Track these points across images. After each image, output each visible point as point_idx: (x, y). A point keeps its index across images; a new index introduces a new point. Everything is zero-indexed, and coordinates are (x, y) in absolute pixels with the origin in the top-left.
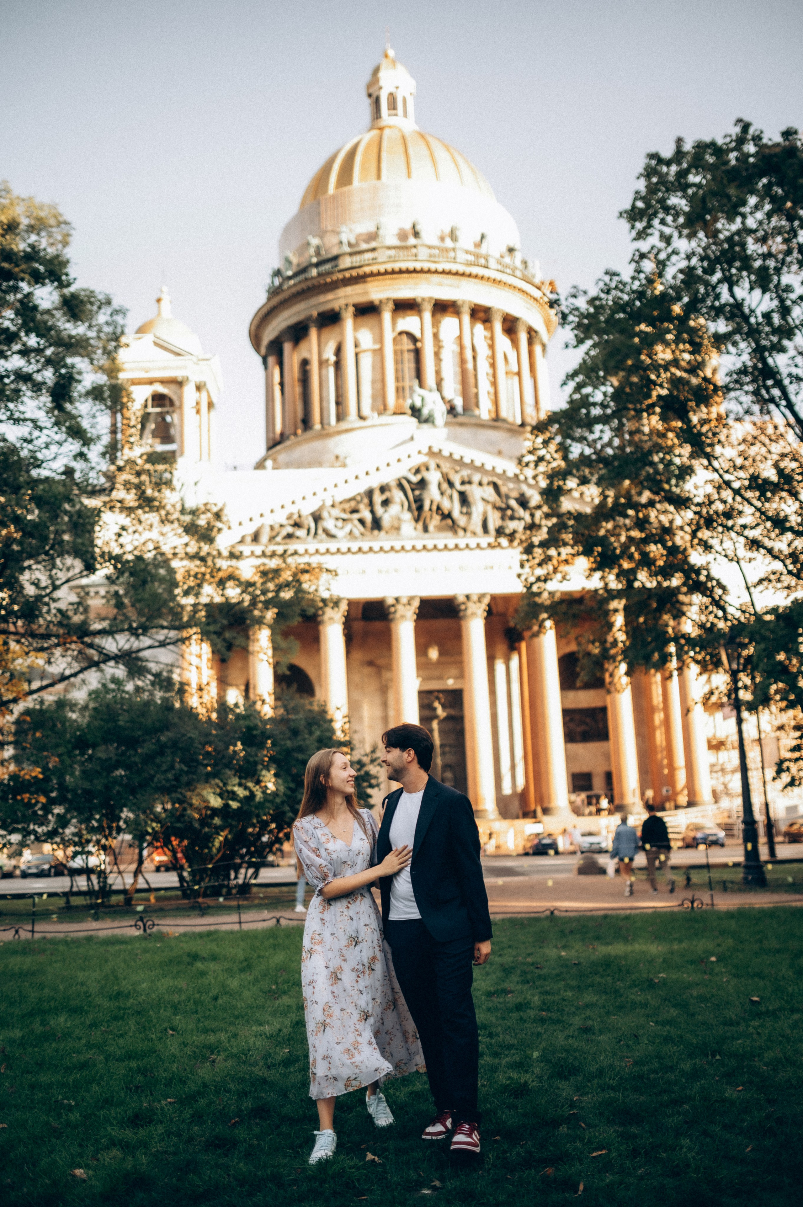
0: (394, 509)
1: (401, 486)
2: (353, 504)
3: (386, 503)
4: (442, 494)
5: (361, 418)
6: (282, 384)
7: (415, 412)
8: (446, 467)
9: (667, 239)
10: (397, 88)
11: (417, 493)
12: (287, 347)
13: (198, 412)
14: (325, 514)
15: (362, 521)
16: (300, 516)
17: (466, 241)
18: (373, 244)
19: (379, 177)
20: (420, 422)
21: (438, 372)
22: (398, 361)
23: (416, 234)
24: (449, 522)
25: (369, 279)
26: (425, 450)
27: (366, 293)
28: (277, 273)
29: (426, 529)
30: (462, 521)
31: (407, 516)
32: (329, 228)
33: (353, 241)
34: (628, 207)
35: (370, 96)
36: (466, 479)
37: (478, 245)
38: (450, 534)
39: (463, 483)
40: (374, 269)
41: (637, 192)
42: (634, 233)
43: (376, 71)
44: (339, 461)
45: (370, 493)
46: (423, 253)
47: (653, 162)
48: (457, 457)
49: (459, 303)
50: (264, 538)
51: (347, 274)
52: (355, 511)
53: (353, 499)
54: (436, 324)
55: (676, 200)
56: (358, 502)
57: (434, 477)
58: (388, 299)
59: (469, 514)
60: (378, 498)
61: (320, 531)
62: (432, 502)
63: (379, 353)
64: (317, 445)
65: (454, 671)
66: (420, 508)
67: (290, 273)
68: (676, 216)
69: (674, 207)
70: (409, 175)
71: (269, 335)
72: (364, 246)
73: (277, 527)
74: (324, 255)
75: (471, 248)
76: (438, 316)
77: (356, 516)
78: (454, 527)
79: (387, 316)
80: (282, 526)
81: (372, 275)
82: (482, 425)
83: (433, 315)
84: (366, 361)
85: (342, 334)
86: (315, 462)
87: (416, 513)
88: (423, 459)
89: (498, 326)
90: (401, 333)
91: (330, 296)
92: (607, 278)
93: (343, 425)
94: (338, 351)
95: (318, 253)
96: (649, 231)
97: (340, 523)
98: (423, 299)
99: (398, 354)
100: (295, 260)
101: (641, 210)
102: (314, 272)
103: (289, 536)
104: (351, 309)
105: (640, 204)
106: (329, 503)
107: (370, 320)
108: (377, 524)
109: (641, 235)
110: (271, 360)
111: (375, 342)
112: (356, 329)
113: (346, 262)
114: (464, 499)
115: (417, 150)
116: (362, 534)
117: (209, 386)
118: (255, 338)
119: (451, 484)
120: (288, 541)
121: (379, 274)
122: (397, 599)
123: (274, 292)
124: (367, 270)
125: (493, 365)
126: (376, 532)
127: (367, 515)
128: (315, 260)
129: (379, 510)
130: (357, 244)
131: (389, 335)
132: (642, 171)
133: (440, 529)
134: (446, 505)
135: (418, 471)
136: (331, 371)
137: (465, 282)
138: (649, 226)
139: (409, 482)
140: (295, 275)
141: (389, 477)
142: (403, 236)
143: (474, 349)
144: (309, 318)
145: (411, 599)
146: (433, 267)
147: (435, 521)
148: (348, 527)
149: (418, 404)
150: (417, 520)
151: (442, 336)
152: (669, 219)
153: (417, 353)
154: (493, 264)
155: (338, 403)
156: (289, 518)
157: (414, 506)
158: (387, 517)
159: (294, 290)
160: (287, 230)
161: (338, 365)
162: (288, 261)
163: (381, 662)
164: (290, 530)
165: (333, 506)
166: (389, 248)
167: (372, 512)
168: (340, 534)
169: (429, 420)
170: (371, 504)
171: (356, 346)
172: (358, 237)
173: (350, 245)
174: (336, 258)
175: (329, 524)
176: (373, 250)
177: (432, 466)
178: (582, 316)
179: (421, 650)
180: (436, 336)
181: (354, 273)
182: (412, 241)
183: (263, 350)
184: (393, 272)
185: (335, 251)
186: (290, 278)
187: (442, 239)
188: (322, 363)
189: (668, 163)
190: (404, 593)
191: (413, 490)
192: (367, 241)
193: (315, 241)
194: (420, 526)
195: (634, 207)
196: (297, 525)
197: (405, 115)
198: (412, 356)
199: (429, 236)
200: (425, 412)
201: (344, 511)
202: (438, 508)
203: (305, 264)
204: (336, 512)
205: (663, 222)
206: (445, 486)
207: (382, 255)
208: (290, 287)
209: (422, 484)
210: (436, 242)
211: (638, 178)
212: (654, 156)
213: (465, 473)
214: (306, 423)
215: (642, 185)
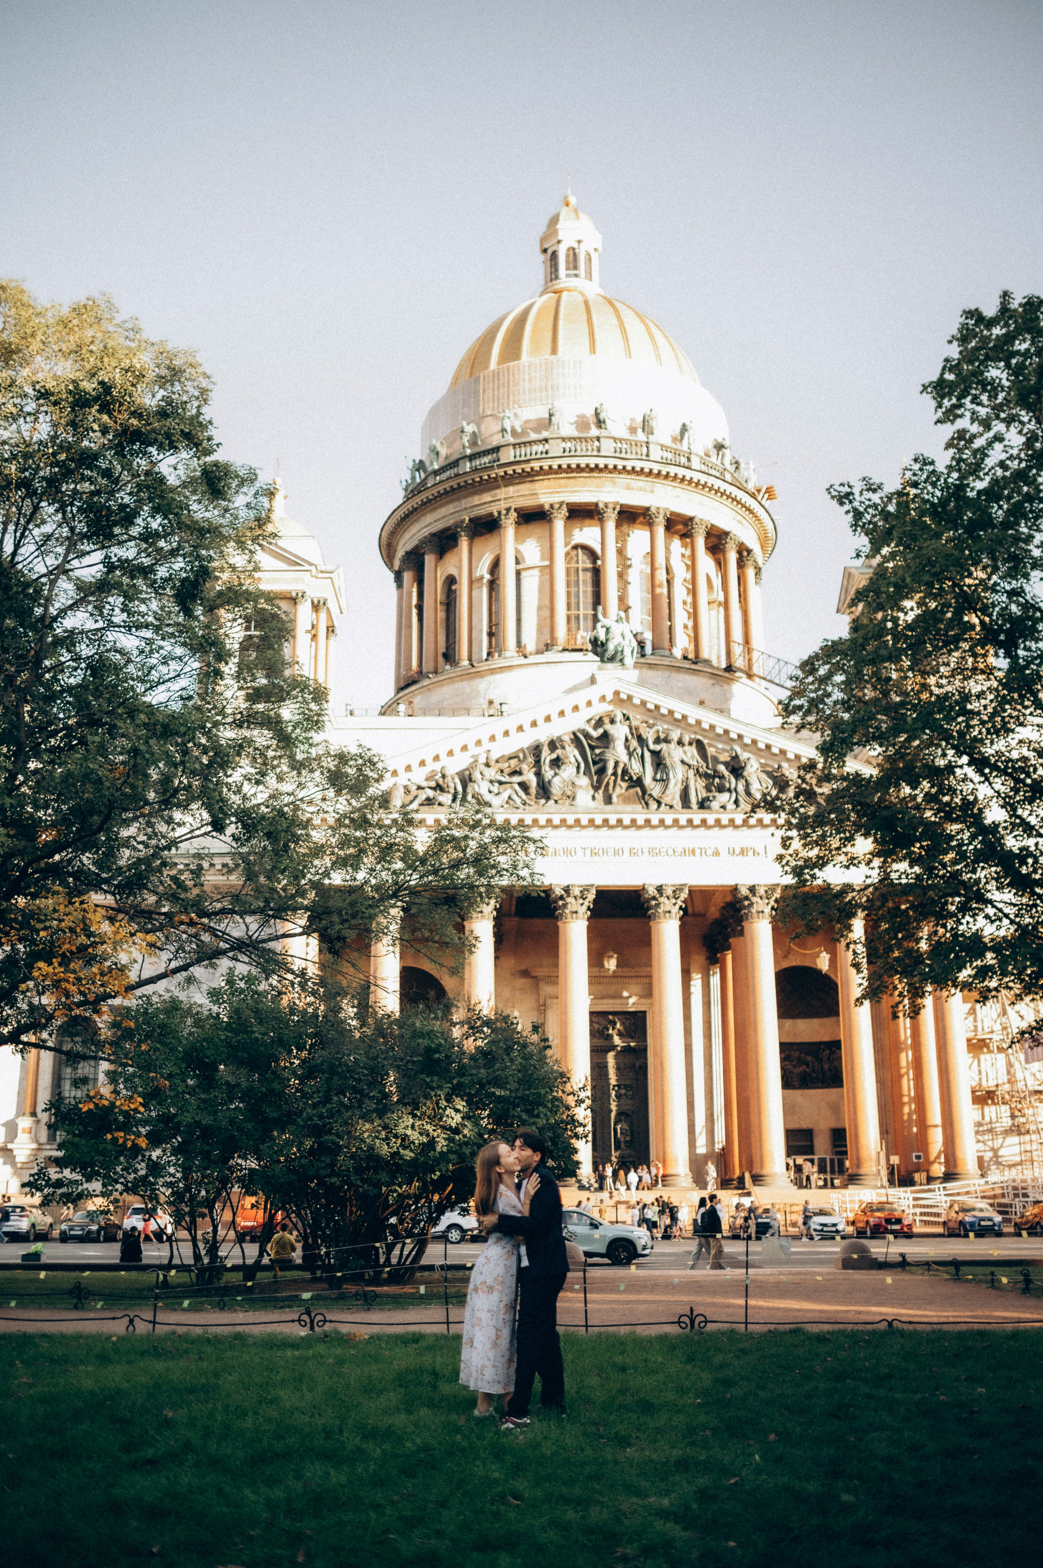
0: (568, 772)
1: (576, 741)
2: (514, 762)
3: (557, 763)
4: (630, 754)
5: (521, 652)
6: (420, 608)
7: (598, 647)
8: (636, 719)
9: (984, 422)
10: (579, 242)
11: (597, 751)
12: (429, 560)
13: (314, 636)
14: (477, 776)
15: (524, 786)
16: (444, 776)
17: (664, 433)
18: (545, 434)
19: (554, 351)
20: (602, 661)
21: (622, 599)
22: (572, 583)
23: (600, 423)
24: (638, 790)
25: (538, 477)
26: (610, 696)
27: (533, 495)
28: (420, 466)
29: (608, 800)
30: (655, 789)
31: (584, 781)
32: (489, 412)
33: (519, 429)
34: (935, 377)
35: (545, 251)
36: (662, 736)
37: (678, 439)
38: (639, 807)
39: (657, 741)
40: (545, 464)
41: (947, 360)
42: (940, 414)
43: (554, 220)
44: (492, 708)
45: (537, 750)
46: (608, 447)
47: (971, 322)
48: (650, 705)
49: (653, 511)
50: (396, 802)
51: (509, 471)
52: (515, 772)
53: (514, 756)
54: (622, 538)
55: (996, 373)
56: (521, 762)
57: (619, 732)
58: (561, 503)
59: (665, 781)
60: (547, 756)
61: (469, 797)
62: (617, 763)
63: (548, 571)
64: (464, 686)
65: (638, 987)
66: (602, 771)
67: (436, 467)
68: (993, 393)
69: (992, 382)
70: (593, 350)
71: (406, 543)
72: (533, 436)
73: (413, 788)
74: (482, 445)
75: (668, 442)
76: (625, 527)
77: (517, 779)
78: (644, 798)
79: (559, 525)
80: (420, 788)
81: (541, 472)
82: (677, 668)
83: (618, 526)
84: (532, 583)
85: (501, 546)
86: (461, 709)
87: (595, 778)
88: (607, 708)
89: (700, 542)
90: (576, 547)
91: (487, 497)
92: (915, 467)
93: (497, 662)
94: (495, 566)
95: (474, 443)
96: (959, 411)
97: (495, 788)
98: (606, 505)
99: (572, 574)
100: (443, 452)
101: (950, 383)
102: (468, 466)
103: (429, 802)
104: (513, 515)
105: (950, 377)
106: (482, 760)
107: (537, 529)
108: (544, 791)
109: (950, 415)
110: (407, 576)
111: (543, 559)
112: (518, 538)
113: (507, 455)
114: (659, 761)
115: (603, 319)
116: (524, 803)
117: (332, 605)
118: (387, 549)
119: (642, 742)
120: (427, 807)
121: (551, 471)
122: (567, 890)
123: (413, 491)
124: (536, 465)
125: (693, 592)
126: (542, 801)
127: (531, 779)
128: (468, 452)
129: (548, 772)
130: (524, 433)
131: (560, 550)
133: (626, 800)
134: (635, 768)
135: (599, 723)
136: (484, 593)
138: (959, 405)
139: (587, 736)
140: (443, 469)
141: (562, 728)
142: (582, 424)
143: (668, 571)
144: (459, 524)
145: (585, 890)
146: (620, 464)
147: (620, 789)
148: (507, 793)
149: (602, 637)
150: (596, 787)
151: (630, 553)
152: (984, 398)
153: (597, 574)
154: (696, 463)
155: (491, 634)
156: (430, 778)
157: (593, 768)
158: (558, 781)
159: (441, 488)
160: (434, 412)
161: (493, 585)
162: (434, 452)
163: (539, 972)
164: (431, 793)
165: (487, 765)
166: (563, 439)
167: (538, 774)
168: (496, 801)
169: (615, 658)
170: (537, 764)
171: (518, 562)
172: (525, 425)
173: (514, 433)
174: (496, 449)
175: (482, 787)
176: (544, 442)
177: (619, 717)
179: (596, 958)
180: (621, 552)
181: (518, 469)
182: (594, 432)
183: (396, 565)
184: (569, 470)
185: (496, 441)
186: (436, 473)
187: (633, 430)
188: (472, 582)
189: (990, 323)
190: (576, 881)
191: (592, 748)
192: (537, 430)
193: (470, 428)
194: (600, 795)
195: (941, 379)
196: (439, 788)
197: (589, 276)
198: (589, 575)
199: (617, 427)
200: (611, 647)
201: (501, 771)
202: (625, 772)
203: (456, 456)
204: (491, 773)
205: (975, 400)
206: (634, 743)
207: (555, 448)
208: (435, 485)
209: (605, 740)
210: (625, 435)
211: (950, 342)
212: (974, 314)
213: (661, 727)
214: (450, 656)
215: (954, 351)
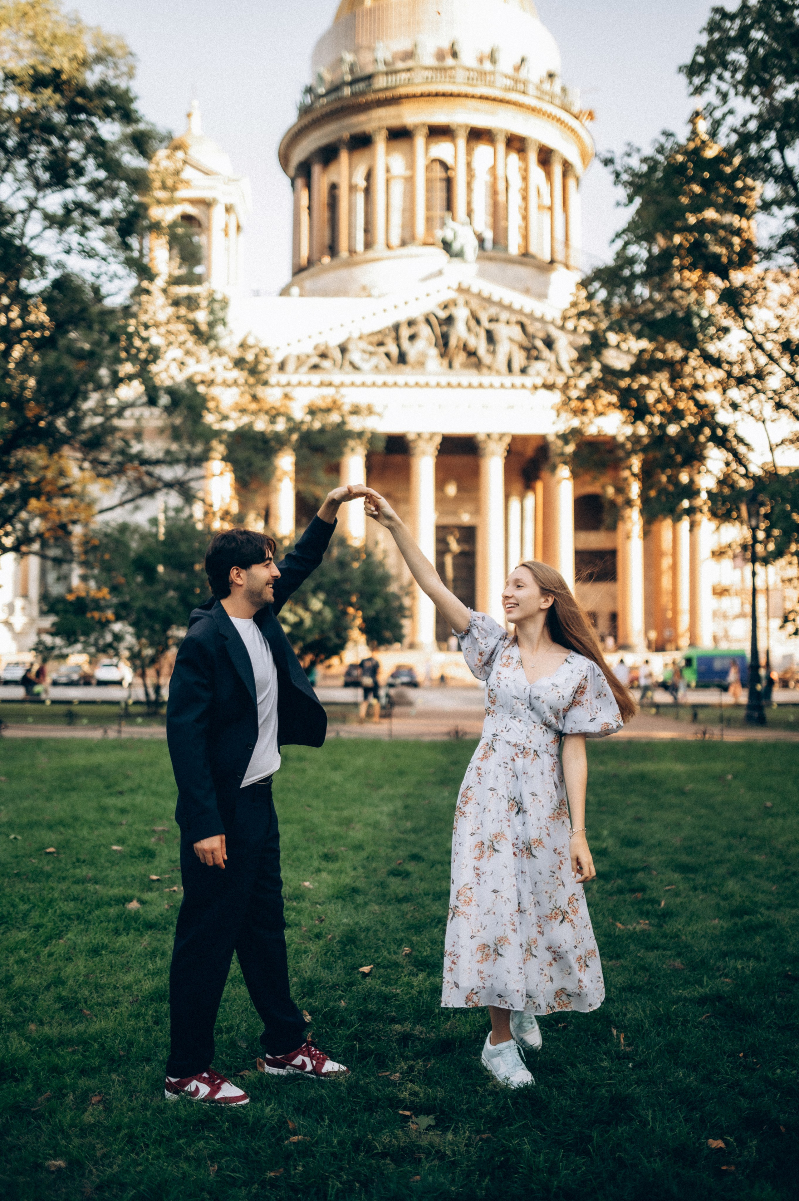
0: (421, 344)
1: (428, 321)
2: (379, 337)
3: (412, 338)
4: (469, 329)
5: (388, 246)
6: (309, 208)
7: (446, 245)
8: (475, 304)
9: (725, 97)
11: (445, 328)
12: (316, 170)
13: (226, 235)
14: (351, 346)
15: (388, 355)
16: (326, 347)
17: (506, 64)
18: (409, 64)
20: (450, 256)
21: (469, 204)
22: (429, 190)
23: (455, 55)
24: (473, 359)
25: (404, 100)
26: (455, 286)
27: (399, 116)
28: (309, 90)
29: (450, 366)
30: (486, 358)
31: (434, 352)
32: (365, 43)
33: (389, 58)
34: (688, 61)
36: (494, 317)
37: (517, 69)
38: (474, 371)
39: (491, 320)
40: (410, 90)
41: (698, 47)
42: (692, 89)
44: (365, 291)
45: (396, 328)
46: (461, 75)
47: (718, 17)
48: (485, 294)
49: (494, 132)
50: (290, 366)
51: (382, 95)
52: (381, 344)
53: (380, 332)
54: (469, 152)
55: (737, 56)
56: (386, 335)
57: (461, 314)
58: (424, 125)
59: (494, 352)
60: (405, 332)
61: (347, 363)
62: (459, 339)
63: (410, 180)
64: (343, 273)
65: (469, 507)
66: (446, 344)
67: (322, 90)
68: (734, 72)
69: (733, 63)
71: (299, 155)
72: (400, 65)
73: (303, 356)
74: (359, 73)
75: (510, 72)
76: (473, 144)
77: (382, 349)
78: (478, 365)
79: (420, 141)
80: (308, 356)
81: (408, 97)
82: (511, 261)
83: (468, 142)
84: (398, 189)
85: (373, 158)
86: (341, 292)
87: (443, 350)
88: (452, 295)
89: (533, 156)
90: (434, 161)
91: (362, 118)
92: (663, 139)
93: (371, 254)
94: (369, 176)
95: (352, 71)
96: (706, 86)
97: (367, 356)
98: (460, 126)
99: (429, 181)
100: (328, 77)
101: (700, 65)
102: (348, 91)
103: (315, 367)
104: (384, 134)
105: (701, 59)
106: (356, 335)
107: (402, 145)
108: (402, 358)
109: (699, 90)
110: (300, 182)
111: (406, 169)
112: (388, 153)
113: (380, 82)
114: (490, 337)
116: (388, 368)
117: (239, 208)
118: (284, 159)
119: (478, 322)
120: (315, 370)
121: (414, 96)
122: (419, 435)
123: (304, 111)
124: (402, 91)
125: (525, 198)
126: (402, 367)
127: (394, 350)
128: (348, 78)
129: (406, 344)
130: (393, 63)
131: (421, 162)
132: (706, 26)
133: (465, 366)
134: (472, 343)
135: (446, 307)
136: (360, 198)
137: (502, 109)
138: (707, 81)
139: (437, 317)
140: (328, 93)
141: (417, 312)
142: (440, 56)
143: (506, 180)
144: (340, 140)
145: (432, 436)
146: (470, 90)
147: (460, 358)
148: (374, 361)
149: (449, 237)
150: (442, 355)
151: (475, 165)
152: (727, 75)
153: (449, 182)
154: (531, 90)
155: (367, 231)
156: (316, 348)
157: (441, 342)
158: (413, 351)
159: (327, 109)
160: (321, 44)
161: (368, 191)
162: (320, 78)
163: (399, 495)
164: (315, 360)
165: (360, 338)
166: (426, 68)
167: (399, 346)
168: (366, 366)
169: (459, 255)
170: (397, 339)
171: (388, 170)
172: (395, 57)
173: (385, 63)
174: (369, 77)
175: (355, 356)
176: (409, 70)
177: (461, 301)
178: (635, 175)
179: (440, 484)
180: (469, 165)
181: (389, 94)
182: (450, 61)
183: (292, 171)
184: (429, 95)
185: (369, 69)
186: (322, 96)
187: (481, 61)
188: (352, 188)
189: (732, 17)
190: (426, 428)
191: (440, 325)
192: (404, 60)
193: (349, 57)
194: (445, 362)
195: (694, 61)
196: (323, 356)
198: (443, 184)
199: (468, 58)
200: (456, 247)
201: (371, 343)
202: (465, 345)
203: (337, 82)
204: (363, 345)
205: (720, 78)
206: (473, 323)
207: (419, 76)
208: (322, 106)
209: (450, 320)
210: (474, 64)
211: (701, 32)
212: (719, 10)
213: (493, 311)
214: (333, 250)
215: (704, 40)
